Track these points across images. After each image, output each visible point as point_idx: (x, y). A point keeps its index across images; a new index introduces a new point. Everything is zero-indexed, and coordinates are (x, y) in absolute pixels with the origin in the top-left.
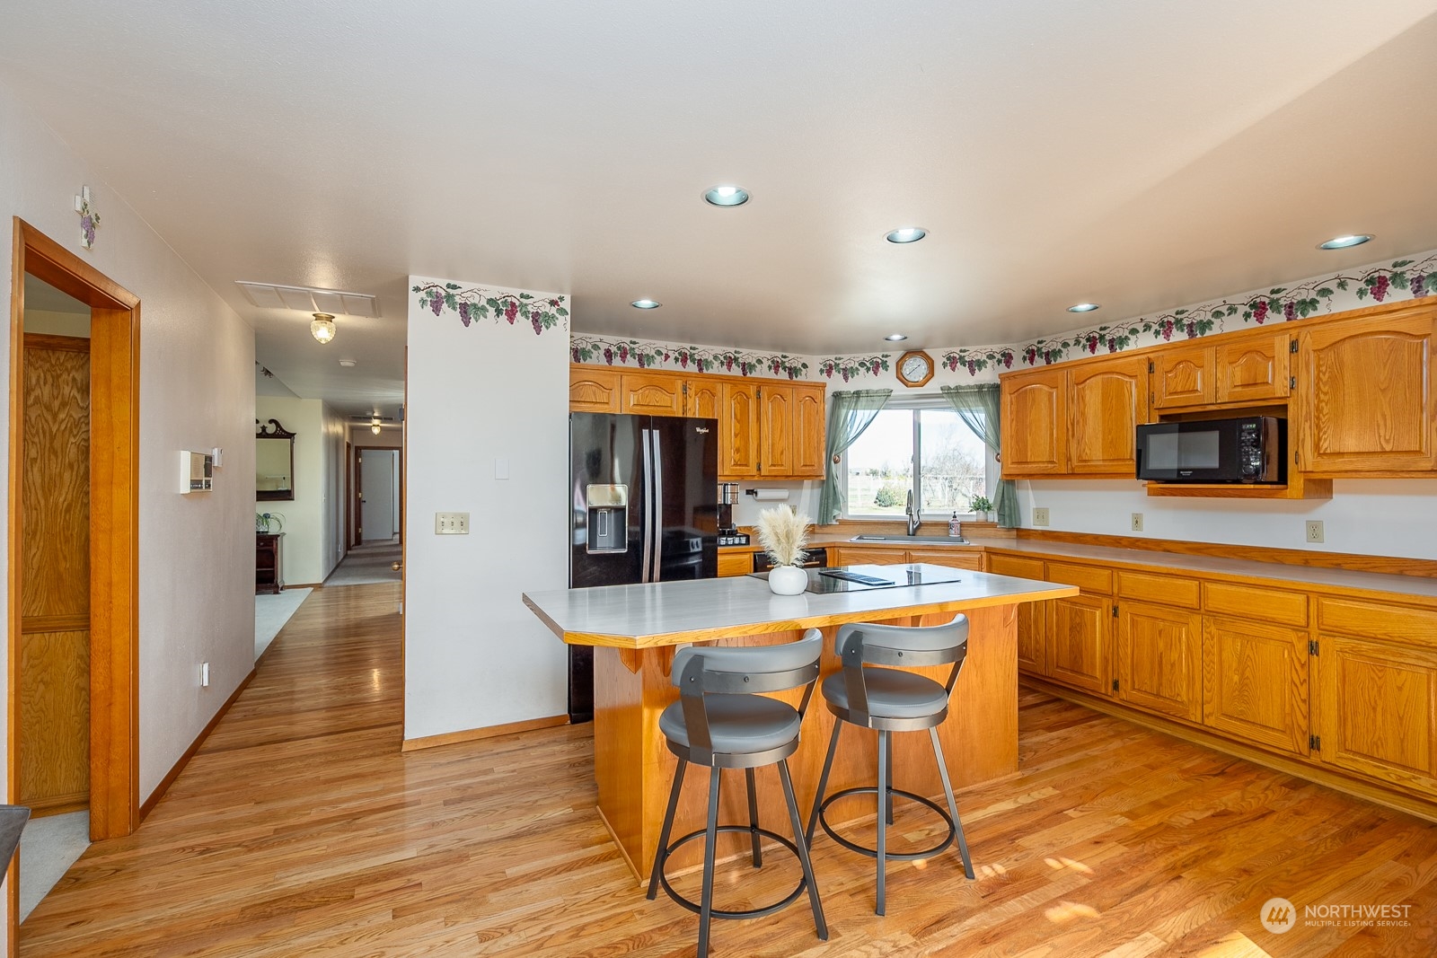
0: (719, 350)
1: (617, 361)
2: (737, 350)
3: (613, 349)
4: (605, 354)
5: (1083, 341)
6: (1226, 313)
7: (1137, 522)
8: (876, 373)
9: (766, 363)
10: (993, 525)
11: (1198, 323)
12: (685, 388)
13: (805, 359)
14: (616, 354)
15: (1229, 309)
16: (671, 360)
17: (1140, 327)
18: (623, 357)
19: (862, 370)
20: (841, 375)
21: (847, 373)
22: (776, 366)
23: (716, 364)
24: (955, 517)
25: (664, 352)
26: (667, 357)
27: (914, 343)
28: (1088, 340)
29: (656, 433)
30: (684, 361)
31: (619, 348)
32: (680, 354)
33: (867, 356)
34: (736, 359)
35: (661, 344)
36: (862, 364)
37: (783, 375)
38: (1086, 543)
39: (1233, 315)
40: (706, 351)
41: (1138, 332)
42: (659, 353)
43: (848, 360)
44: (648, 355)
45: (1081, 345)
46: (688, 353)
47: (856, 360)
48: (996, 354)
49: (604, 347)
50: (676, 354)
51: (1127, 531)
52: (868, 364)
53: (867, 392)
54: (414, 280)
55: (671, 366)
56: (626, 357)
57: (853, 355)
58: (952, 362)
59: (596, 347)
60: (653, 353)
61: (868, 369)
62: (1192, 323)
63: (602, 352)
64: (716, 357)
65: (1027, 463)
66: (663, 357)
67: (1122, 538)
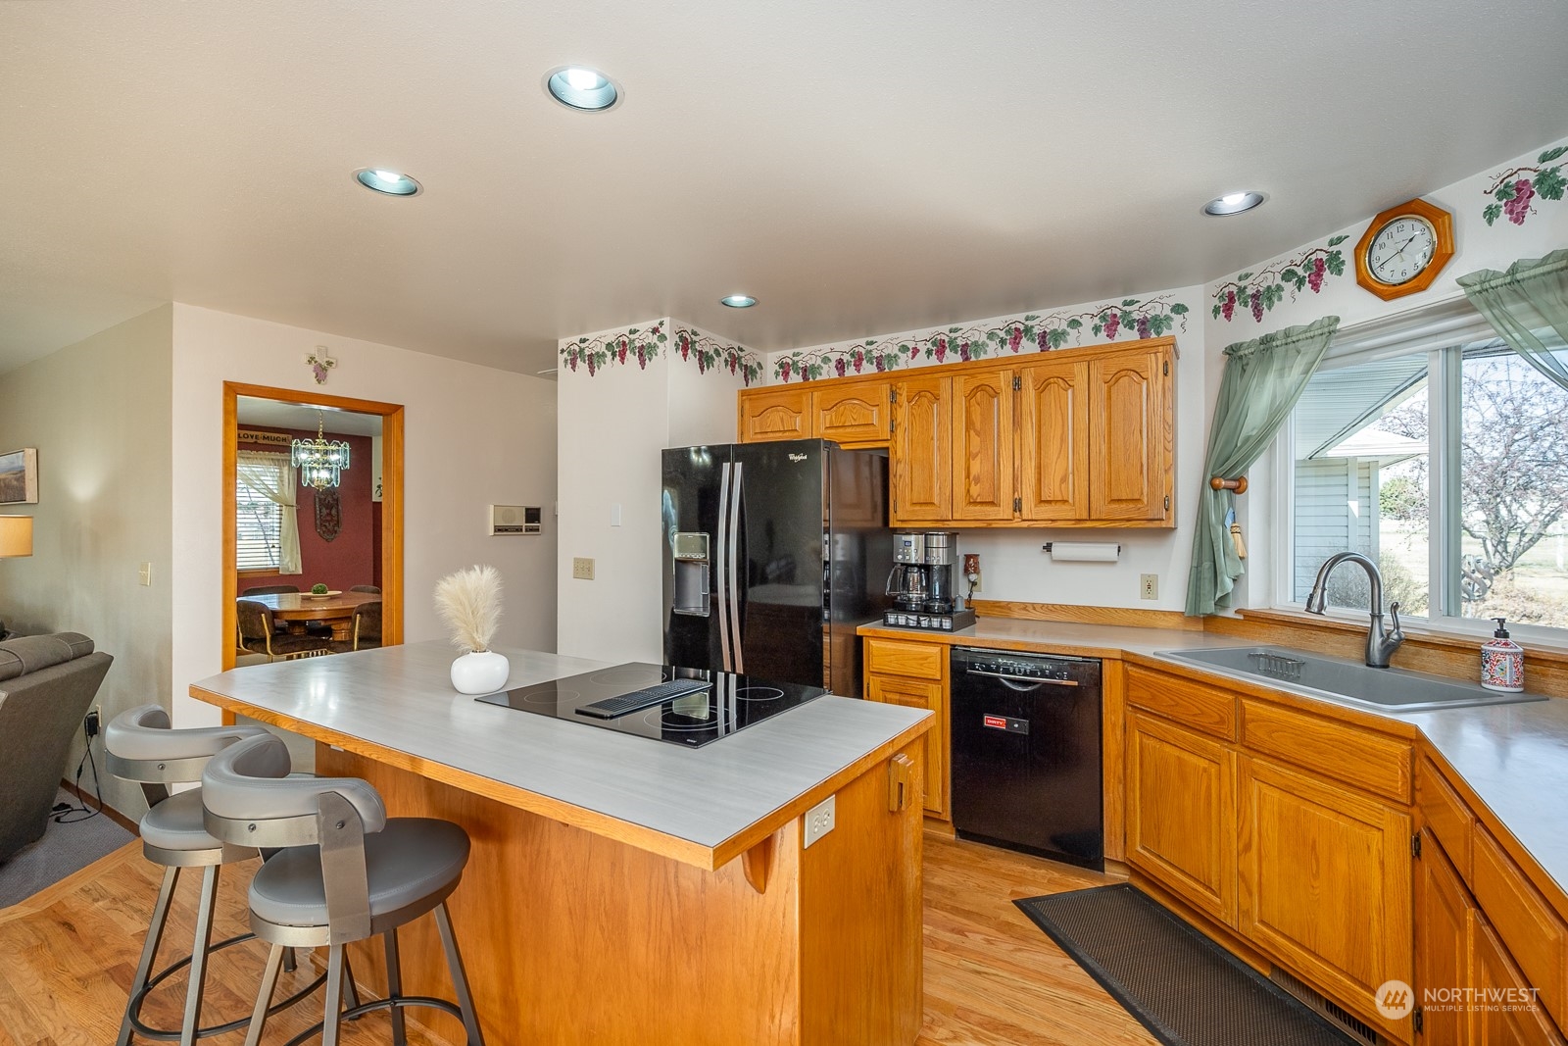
0: (997, 322)
1: (851, 372)
2: (1030, 314)
3: (846, 358)
4: (836, 367)
8: (1316, 287)
9: (1088, 324)
12: (893, 394)
13: (1179, 295)
14: (849, 363)
16: (922, 354)
18: (858, 366)
19: (1289, 287)
20: (1250, 309)
21: (1260, 302)
22: (1111, 324)
23: (992, 345)
25: (911, 345)
26: (916, 351)
27: (1394, 192)
29: (739, 466)
30: (941, 352)
31: (852, 355)
32: (934, 344)
33: (1296, 255)
34: (1028, 330)
35: (906, 336)
36: (1288, 275)
37: (1126, 335)
40: (973, 329)
42: (904, 349)
43: (1262, 273)
44: (889, 355)
46: (947, 339)
47: (1278, 268)
49: (834, 357)
50: (929, 345)
52: (1300, 271)
53: (1287, 333)
54: (562, 344)
55: (922, 361)
56: (861, 364)
57: (1269, 261)
59: (826, 360)
60: (896, 351)
61: (1300, 282)
63: (833, 364)
64: (991, 335)
66: (910, 354)
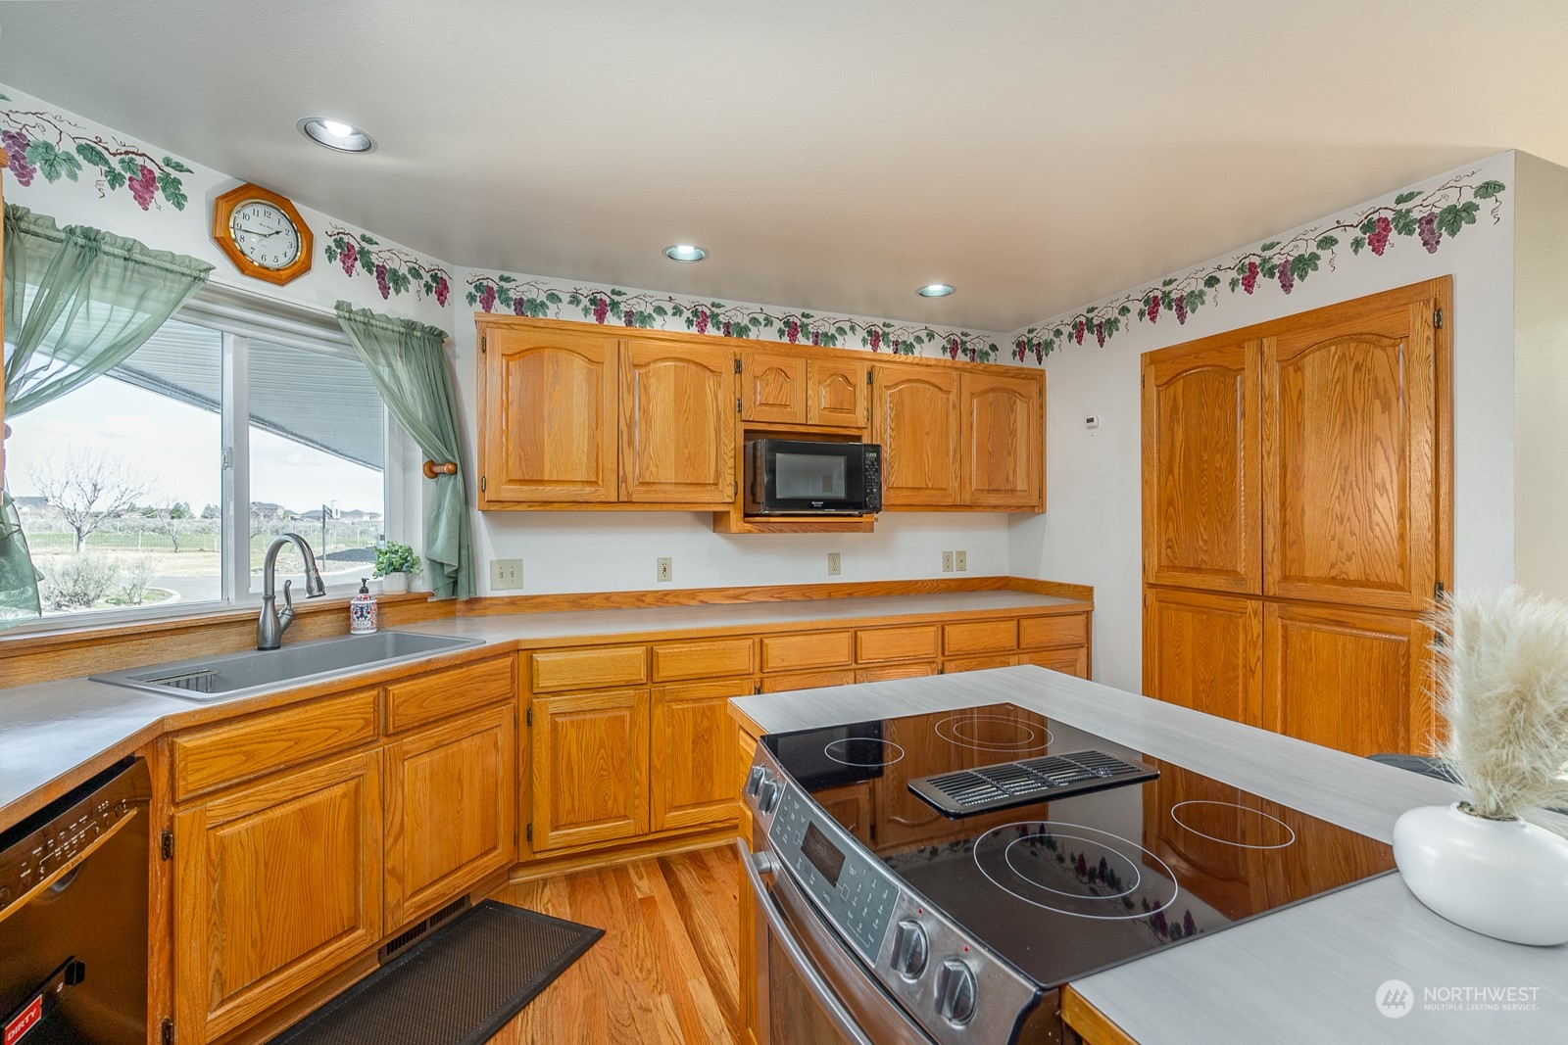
5: (585, 302)
6: (763, 323)
7: (665, 570)
10: (422, 599)
11: (735, 324)
15: (766, 319)
17: (669, 307)
24: (364, 590)
28: (593, 301)
38: (592, 607)
39: (768, 327)
41: (666, 314)
45: (581, 306)
48: (422, 272)
51: (651, 583)
58: (348, 255)
62: (729, 322)
65: (541, 482)
67: (645, 594)
